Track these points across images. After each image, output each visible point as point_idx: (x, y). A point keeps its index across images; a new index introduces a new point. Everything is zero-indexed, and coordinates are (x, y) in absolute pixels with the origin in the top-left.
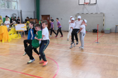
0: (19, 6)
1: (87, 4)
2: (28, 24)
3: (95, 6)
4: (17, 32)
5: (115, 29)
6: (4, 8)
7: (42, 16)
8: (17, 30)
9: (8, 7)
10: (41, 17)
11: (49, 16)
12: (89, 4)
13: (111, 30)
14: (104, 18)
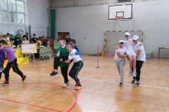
0: (27, 20)
1: (119, 18)
2: (39, 45)
3: (130, 21)
4: (24, 55)
5: (157, 53)
6: (6, 22)
7: (59, 33)
8: (24, 52)
9: (12, 21)
10: (57, 35)
11: (68, 33)
12: (122, 18)
13: (152, 54)
14: (143, 37)
